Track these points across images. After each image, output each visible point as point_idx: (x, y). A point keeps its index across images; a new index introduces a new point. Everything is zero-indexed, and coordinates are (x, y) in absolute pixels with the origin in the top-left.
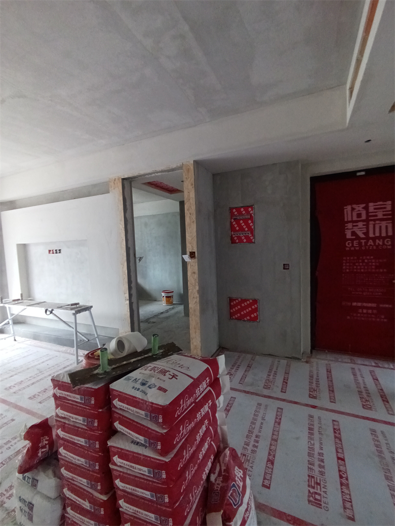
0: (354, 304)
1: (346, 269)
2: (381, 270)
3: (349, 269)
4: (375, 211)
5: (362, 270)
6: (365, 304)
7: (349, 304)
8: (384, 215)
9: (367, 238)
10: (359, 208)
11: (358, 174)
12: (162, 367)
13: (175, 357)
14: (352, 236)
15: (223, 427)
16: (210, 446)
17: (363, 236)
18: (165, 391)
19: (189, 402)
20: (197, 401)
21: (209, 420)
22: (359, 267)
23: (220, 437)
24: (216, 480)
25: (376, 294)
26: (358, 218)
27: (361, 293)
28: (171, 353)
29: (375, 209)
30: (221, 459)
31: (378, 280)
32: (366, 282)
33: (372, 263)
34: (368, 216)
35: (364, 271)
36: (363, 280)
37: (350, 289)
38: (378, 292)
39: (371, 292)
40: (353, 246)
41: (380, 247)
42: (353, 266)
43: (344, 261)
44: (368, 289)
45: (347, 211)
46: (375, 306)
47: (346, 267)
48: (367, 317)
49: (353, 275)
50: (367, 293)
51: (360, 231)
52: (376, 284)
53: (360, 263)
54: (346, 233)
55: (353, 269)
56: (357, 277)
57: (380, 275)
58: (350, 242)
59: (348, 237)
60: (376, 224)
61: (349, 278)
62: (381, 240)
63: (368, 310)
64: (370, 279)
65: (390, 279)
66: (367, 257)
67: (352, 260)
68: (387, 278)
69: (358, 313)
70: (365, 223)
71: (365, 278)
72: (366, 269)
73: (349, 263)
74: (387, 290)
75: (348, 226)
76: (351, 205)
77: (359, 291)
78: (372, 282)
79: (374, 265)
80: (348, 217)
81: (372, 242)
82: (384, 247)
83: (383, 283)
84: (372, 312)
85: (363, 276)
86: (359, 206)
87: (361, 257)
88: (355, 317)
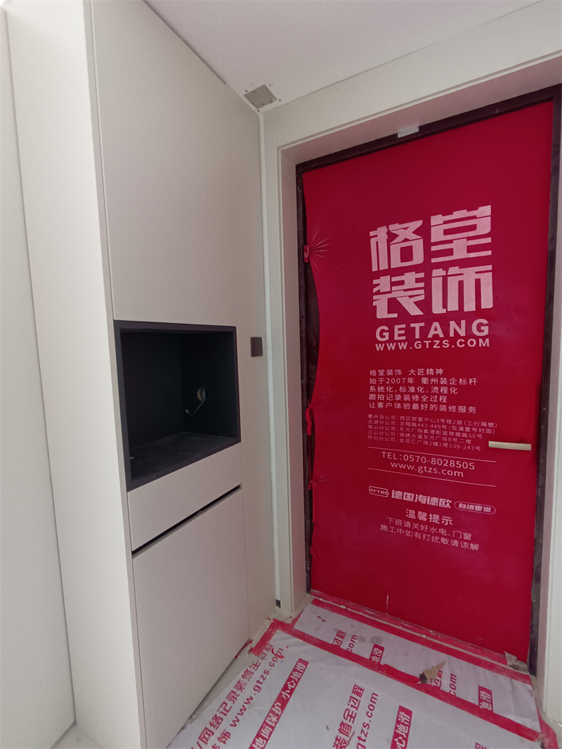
1: (376, 401)
2: (462, 409)
4: (448, 237)
8: (472, 249)
10: (407, 231)
14: (390, 312)
25: (450, 473)
26: (403, 260)
29: (447, 232)
31: (454, 436)
32: (423, 440)
33: (439, 386)
34: (428, 254)
35: (420, 408)
36: (417, 434)
37: (387, 454)
38: (454, 469)
39: (436, 466)
40: (391, 340)
41: (461, 343)
42: (394, 394)
43: (372, 381)
44: (429, 458)
45: (377, 242)
46: (448, 505)
47: (376, 396)
48: (428, 532)
49: (393, 417)
50: (428, 470)
51: (410, 297)
52: (449, 445)
53: (410, 385)
54: (376, 306)
55: (394, 402)
56: (402, 424)
57: (459, 422)
58: (386, 328)
59: (379, 316)
60: (449, 278)
61: (384, 425)
62: (463, 322)
63: (431, 515)
64: (433, 432)
65: (485, 435)
66: (428, 370)
67: (390, 377)
68: (478, 432)
69: (406, 519)
70: (422, 275)
71: (421, 427)
72: (424, 403)
73: (384, 384)
74: (476, 464)
75: (379, 284)
76: (388, 227)
77: (408, 463)
78: (440, 440)
79: (446, 392)
80: (379, 261)
81: (439, 328)
82: (472, 343)
83: (467, 445)
84: (440, 521)
85: (417, 422)
86: (405, 229)
87: (412, 371)
88: (399, 527)
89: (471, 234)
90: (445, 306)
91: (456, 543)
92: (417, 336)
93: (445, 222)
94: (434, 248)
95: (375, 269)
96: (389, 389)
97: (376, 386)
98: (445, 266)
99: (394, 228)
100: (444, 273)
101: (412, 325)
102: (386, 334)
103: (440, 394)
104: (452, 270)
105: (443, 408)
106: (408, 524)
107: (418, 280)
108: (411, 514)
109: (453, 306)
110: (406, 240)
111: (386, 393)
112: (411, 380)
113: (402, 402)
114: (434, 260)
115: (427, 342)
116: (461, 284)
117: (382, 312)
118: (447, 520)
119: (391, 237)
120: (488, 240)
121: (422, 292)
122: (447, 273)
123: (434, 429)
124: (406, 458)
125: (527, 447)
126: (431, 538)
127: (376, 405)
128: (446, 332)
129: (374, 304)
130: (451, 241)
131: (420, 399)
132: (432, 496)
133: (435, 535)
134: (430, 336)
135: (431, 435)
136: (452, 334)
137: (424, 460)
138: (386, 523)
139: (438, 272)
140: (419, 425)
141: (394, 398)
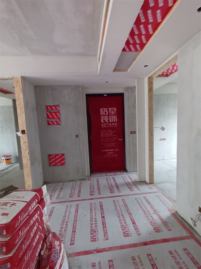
0: (106, 151)
1: (102, 136)
2: (114, 136)
3: (103, 136)
4: (111, 111)
5: (108, 136)
6: (110, 150)
7: (104, 151)
8: (114, 113)
9: (109, 123)
10: (106, 109)
11: (104, 95)
12: (4, 202)
13: (14, 193)
14: (103, 122)
15: (47, 223)
16: (40, 236)
17: (107, 122)
18: (7, 214)
19: (24, 216)
20: (30, 214)
21: (39, 222)
22: (107, 135)
23: (46, 229)
24: (44, 253)
25: (113, 145)
26: (105, 114)
27: (108, 146)
28: (11, 191)
29: (111, 110)
30: (47, 240)
33: (111, 133)
34: (109, 113)
37: (104, 144)
44: (110, 144)
47: (102, 135)
55: (105, 136)
69: (107, 154)
70: (108, 116)
90: (111, 121)
96: (104, 134)
97: (102, 133)
98: (111, 115)
99: (104, 109)
103: (111, 134)
104: (112, 116)
107: (107, 117)
108: (108, 153)
109: (112, 121)
110: (105, 111)
111: (103, 134)
113: (106, 135)
119: (103, 110)
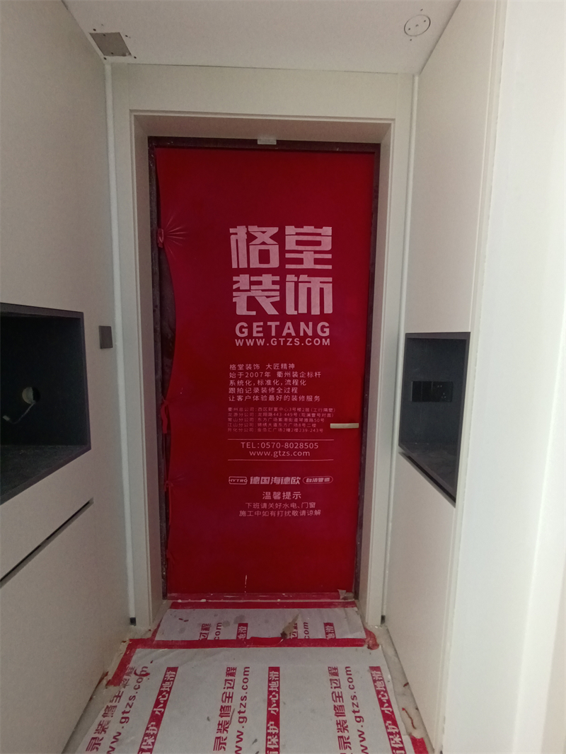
31: (303, 422)
32: (278, 427)
35: (275, 399)
36: (272, 422)
38: (303, 450)
39: (289, 449)
40: (250, 336)
41: (309, 342)
42: (252, 387)
43: (231, 375)
45: (237, 240)
46: (298, 482)
48: (282, 509)
49: (252, 409)
50: (282, 454)
51: (268, 297)
52: (299, 430)
53: (267, 378)
54: (236, 302)
56: (260, 415)
57: (307, 410)
58: (245, 325)
59: (239, 312)
60: (300, 284)
61: (244, 417)
62: (311, 324)
63: (284, 493)
64: (286, 419)
65: (326, 418)
66: (282, 365)
67: (249, 371)
68: (321, 417)
71: (276, 416)
72: (279, 394)
73: (244, 378)
74: (319, 443)
75: (239, 282)
76: (247, 227)
77: (265, 450)
78: (292, 427)
79: (297, 384)
80: (239, 258)
81: (291, 327)
82: (317, 342)
83: (313, 428)
84: (292, 496)
85: (273, 412)
86: (264, 232)
87: (269, 366)
88: (256, 510)
89: (317, 248)
91: (304, 513)
92: (273, 334)
93: (297, 234)
94: (288, 256)
95: (234, 266)
100: (296, 279)
101: (269, 323)
102: (246, 331)
105: (294, 399)
106: (265, 505)
112: (267, 374)
114: (288, 266)
115: (282, 340)
116: (309, 290)
117: (242, 309)
118: (297, 495)
120: (329, 256)
121: (278, 293)
122: (298, 279)
123: (287, 417)
124: (263, 445)
125: (356, 425)
126: (284, 513)
127: (236, 398)
128: (297, 330)
129: (234, 301)
130: (301, 252)
131: (276, 391)
132: (285, 476)
133: (287, 510)
134: (284, 334)
135: (285, 422)
136: (302, 334)
137: (278, 445)
138: (245, 508)
139: (291, 278)
140: (274, 415)
141: (252, 391)
